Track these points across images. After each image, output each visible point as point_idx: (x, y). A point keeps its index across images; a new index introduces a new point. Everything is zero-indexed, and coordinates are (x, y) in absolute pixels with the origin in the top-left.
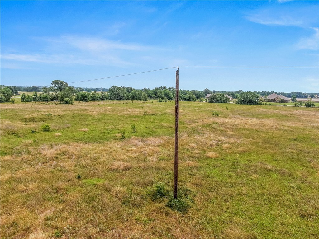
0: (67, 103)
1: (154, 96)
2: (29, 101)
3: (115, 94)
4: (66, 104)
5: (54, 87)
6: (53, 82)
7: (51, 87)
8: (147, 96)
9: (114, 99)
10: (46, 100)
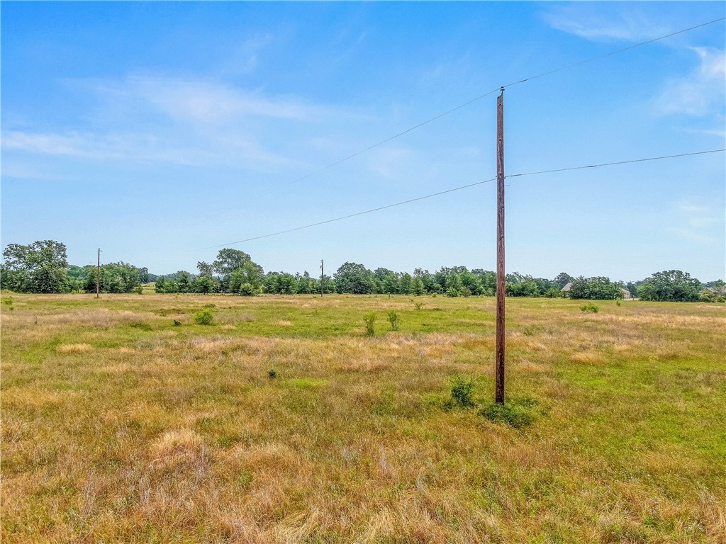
0: (247, 293)
1: (439, 286)
2: (172, 292)
3: (351, 280)
4: (244, 295)
5: (222, 263)
6: (221, 252)
7: (216, 264)
8: (422, 285)
9: (347, 291)
10: (205, 289)
